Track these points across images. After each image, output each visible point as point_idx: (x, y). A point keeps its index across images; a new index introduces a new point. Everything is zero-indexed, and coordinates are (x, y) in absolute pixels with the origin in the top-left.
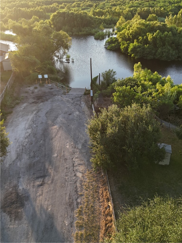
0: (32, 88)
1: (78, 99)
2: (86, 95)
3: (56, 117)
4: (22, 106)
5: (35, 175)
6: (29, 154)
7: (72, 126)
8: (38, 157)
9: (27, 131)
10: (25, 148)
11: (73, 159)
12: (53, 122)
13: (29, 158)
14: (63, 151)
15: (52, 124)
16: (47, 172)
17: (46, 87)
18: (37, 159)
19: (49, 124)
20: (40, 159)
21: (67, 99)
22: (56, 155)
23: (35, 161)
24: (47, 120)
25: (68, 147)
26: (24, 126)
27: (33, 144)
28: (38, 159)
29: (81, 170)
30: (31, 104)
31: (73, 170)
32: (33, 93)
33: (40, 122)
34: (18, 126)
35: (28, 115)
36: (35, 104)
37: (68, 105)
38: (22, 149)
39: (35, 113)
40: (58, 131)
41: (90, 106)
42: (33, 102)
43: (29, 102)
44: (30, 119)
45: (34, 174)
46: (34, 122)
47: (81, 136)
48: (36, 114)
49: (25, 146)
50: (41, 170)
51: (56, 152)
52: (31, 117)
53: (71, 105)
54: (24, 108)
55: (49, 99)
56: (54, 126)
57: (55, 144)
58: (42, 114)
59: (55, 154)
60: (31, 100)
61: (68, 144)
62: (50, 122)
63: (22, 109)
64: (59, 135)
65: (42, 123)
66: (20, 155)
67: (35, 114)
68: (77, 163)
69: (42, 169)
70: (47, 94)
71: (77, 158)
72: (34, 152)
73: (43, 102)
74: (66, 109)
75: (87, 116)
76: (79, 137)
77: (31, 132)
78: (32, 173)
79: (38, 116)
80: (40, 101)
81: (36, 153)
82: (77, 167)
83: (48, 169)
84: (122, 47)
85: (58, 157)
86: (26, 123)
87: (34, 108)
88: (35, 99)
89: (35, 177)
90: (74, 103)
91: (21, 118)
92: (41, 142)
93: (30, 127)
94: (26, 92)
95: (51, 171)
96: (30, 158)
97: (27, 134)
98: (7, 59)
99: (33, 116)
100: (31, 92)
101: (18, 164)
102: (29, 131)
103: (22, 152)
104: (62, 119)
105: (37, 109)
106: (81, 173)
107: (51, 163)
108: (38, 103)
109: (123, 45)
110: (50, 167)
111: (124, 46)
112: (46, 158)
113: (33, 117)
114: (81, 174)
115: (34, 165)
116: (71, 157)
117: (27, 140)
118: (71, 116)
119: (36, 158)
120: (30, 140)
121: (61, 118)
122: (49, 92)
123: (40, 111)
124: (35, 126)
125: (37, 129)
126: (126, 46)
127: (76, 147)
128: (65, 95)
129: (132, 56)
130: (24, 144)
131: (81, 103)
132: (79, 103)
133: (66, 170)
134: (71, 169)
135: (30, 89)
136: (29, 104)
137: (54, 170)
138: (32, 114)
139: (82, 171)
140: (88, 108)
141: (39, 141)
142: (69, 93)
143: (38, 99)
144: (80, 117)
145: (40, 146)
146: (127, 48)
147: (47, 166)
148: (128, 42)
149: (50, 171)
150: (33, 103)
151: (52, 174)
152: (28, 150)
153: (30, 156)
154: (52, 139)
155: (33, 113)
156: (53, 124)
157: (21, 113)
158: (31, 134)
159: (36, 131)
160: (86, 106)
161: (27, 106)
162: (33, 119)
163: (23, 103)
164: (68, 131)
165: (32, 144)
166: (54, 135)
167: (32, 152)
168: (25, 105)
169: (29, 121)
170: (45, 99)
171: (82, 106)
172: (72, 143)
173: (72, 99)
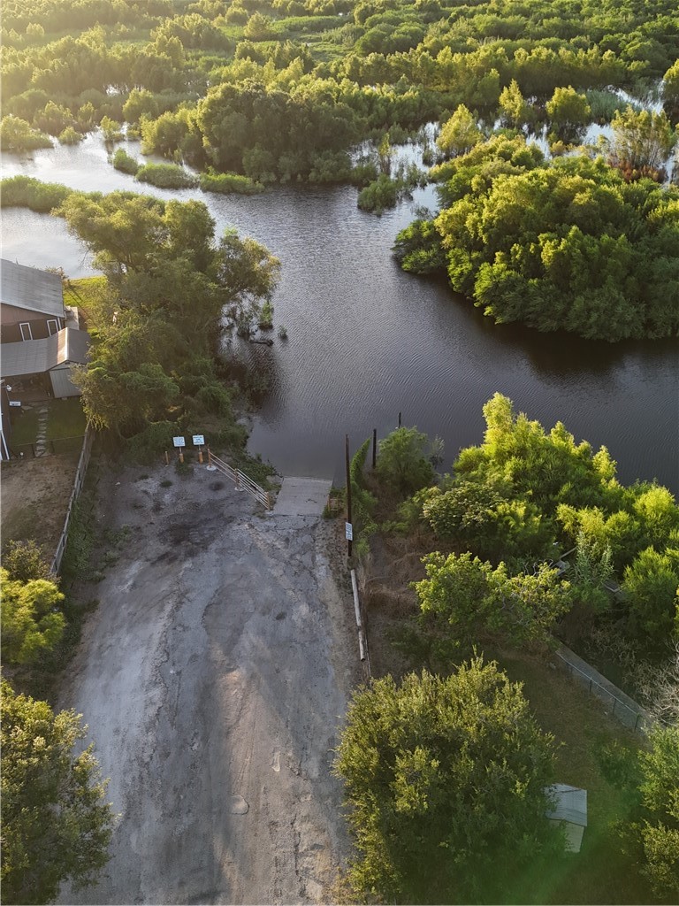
0: (152, 485)
1: (306, 539)
2: (331, 518)
3: (238, 631)
4: (127, 576)
5: (186, 888)
6: (163, 798)
7: (286, 671)
8: (190, 811)
9: (151, 694)
10: (149, 773)
11: (296, 824)
12: (228, 652)
13: (164, 815)
14: (262, 789)
15: (226, 663)
16: (220, 875)
17: (200, 481)
18: (187, 820)
19: (216, 662)
20: (197, 821)
21: (270, 538)
22: (241, 806)
23: (181, 828)
24: (209, 646)
25: (277, 769)
26: (138, 673)
27: (173, 755)
28: (190, 823)
29: (321, 870)
30: (153, 564)
31: (297, 871)
32: (157, 508)
33: (187, 656)
34: (120, 669)
35: (147, 620)
36: (167, 567)
37: (275, 573)
38: (141, 778)
39: (168, 608)
40: (245, 697)
41: (344, 576)
42: (161, 553)
43: (149, 556)
44: (156, 638)
45: (182, 884)
46: (168, 654)
47: (319, 720)
48: (172, 616)
49: (147, 764)
50: (201, 869)
51: (244, 789)
52: (157, 628)
53: (281, 572)
54: (134, 586)
55: (212, 539)
56: (233, 670)
57: (240, 757)
58: (193, 614)
59: (238, 800)
60: (156, 547)
61: (277, 756)
62: (218, 653)
63: (126, 587)
64: (249, 715)
65: (194, 658)
66: (134, 802)
67: (170, 616)
68: (305, 841)
69: (205, 863)
70: (203, 517)
71: (307, 818)
72: (175, 790)
73: (191, 554)
74: (268, 592)
75: (334, 625)
76: (312, 727)
77: (164, 701)
78: (176, 882)
79: (180, 625)
80: (181, 550)
81: (182, 797)
82: (307, 858)
83: (221, 866)
84: (454, 270)
85: (251, 816)
86: (145, 659)
87: (165, 587)
88: (164, 541)
89: (186, 895)
90: (293, 562)
91: (128, 631)
92: (195, 747)
93: (159, 677)
94: (136, 507)
95: (231, 873)
96: (167, 816)
97: (152, 711)
98: (66, 365)
99: (165, 625)
100: (150, 504)
101: (133, 839)
102: (156, 693)
103: (141, 792)
104: (254, 640)
105: (173, 592)
106: (318, 881)
107: (228, 834)
108: (177, 562)
109: (457, 265)
110: (229, 858)
111: (459, 270)
112: (214, 817)
113: (164, 629)
114: (319, 887)
115: (180, 846)
116: (288, 816)
117: (151, 738)
118: (283, 626)
119: (185, 820)
120: (160, 738)
121: (251, 635)
122: (213, 505)
123: (184, 600)
124: (172, 672)
125: (179, 688)
127: (304, 773)
128: (262, 518)
129: (485, 314)
130: (145, 754)
131: (313, 558)
132: (306, 559)
133: (273, 869)
134: (288, 867)
135: (149, 490)
136: (148, 563)
137: (240, 869)
138: (162, 615)
139: (323, 873)
140: (339, 586)
141: (189, 740)
142: (278, 509)
143: (177, 542)
144: (311, 631)
145: (193, 766)
146: (470, 280)
147: (218, 853)
148: (474, 255)
149: (229, 873)
150: (161, 558)
151: (235, 887)
152: (159, 782)
153: (164, 807)
154: (228, 733)
155: (162, 610)
156: (229, 665)
157: (125, 610)
158: (163, 713)
159: (176, 694)
160: (330, 579)
161: (142, 574)
162: (164, 639)
163: (131, 559)
164: (279, 698)
165: (168, 755)
166: (232, 715)
167: (172, 789)
168: (135, 568)
169: (154, 648)
170: (198, 541)
171: (317, 576)
172: (290, 754)
173: (287, 540)
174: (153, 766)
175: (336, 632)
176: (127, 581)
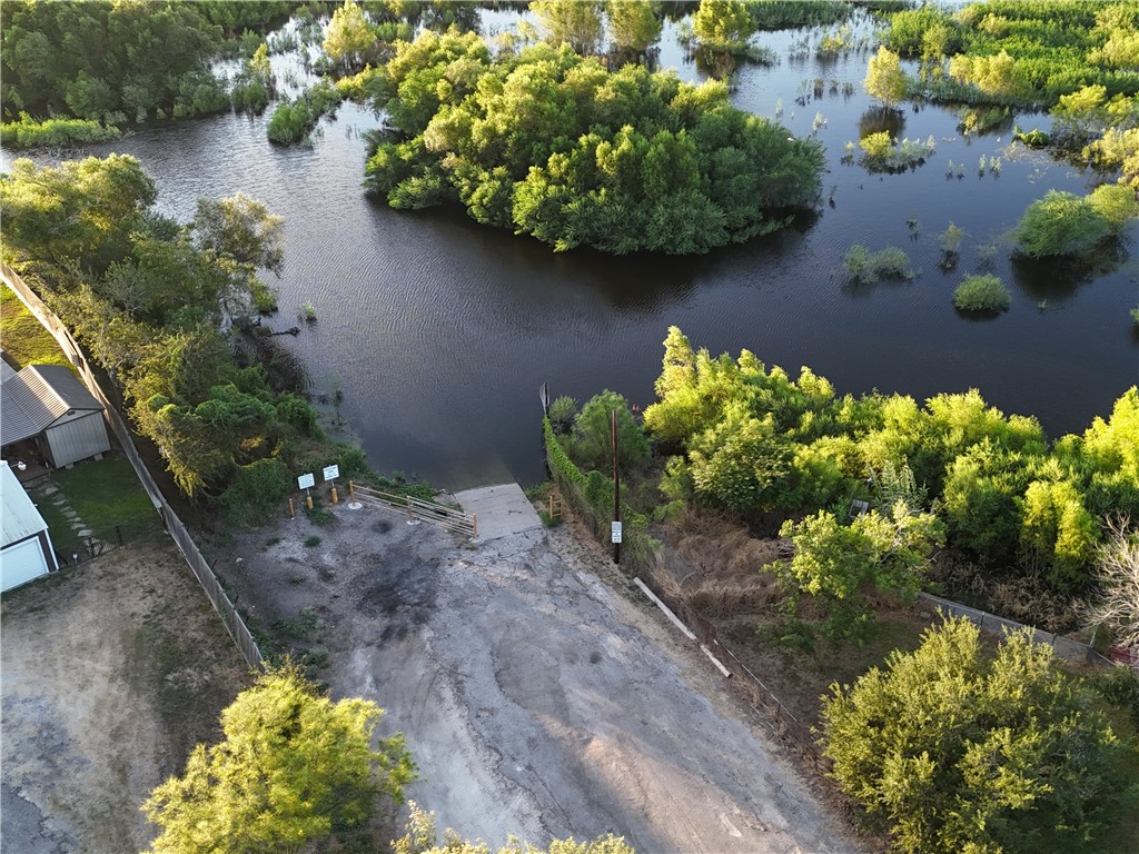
0: (294, 548)
1: (548, 558)
2: (556, 526)
3: (558, 692)
4: (358, 673)
7: (654, 719)
9: (514, 805)
12: (567, 722)
15: (575, 734)
17: (353, 526)
19: (562, 738)
21: (504, 570)
24: (537, 722)
25: (738, 834)
26: (476, 784)
30: (380, 647)
32: (326, 576)
33: (522, 743)
34: (447, 789)
35: (433, 718)
36: (403, 645)
37: (545, 610)
39: (448, 693)
40: (631, 766)
41: (631, 588)
42: (380, 630)
43: (367, 639)
44: (463, 734)
46: (497, 750)
47: (736, 761)
48: (460, 701)
52: (454, 721)
53: (552, 606)
54: (377, 681)
55: (432, 592)
56: (590, 740)
57: (683, 837)
58: (483, 686)
60: (366, 625)
61: (725, 820)
62: (555, 727)
64: (655, 786)
65: (532, 742)
67: (458, 704)
70: (396, 569)
73: (421, 619)
74: (555, 634)
75: (664, 647)
76: (736, 772)
77: (539, 808)
79: (481, 709)
80: (403, 618)
86: (470, 765)
87: (420, 669)
88: (372, 614)
90: (556, 590)
91: (418, 740)
93: (506, 780)
94: (295, 582)
97: (534, 825)
98: (69, 414)
99: (462, 716)
100: (312, 574)
102: (522, 802)
104: (588, 697)
105: (439, 673)
108: (411, 635)
113: (464, 721)
118: (607, 669)
121: (578, 691)
122: (396, 552)
123: (460, 678)
124: (519, 769)
125: (545, 784)
126: (489, 193)
127: (769, 826)
128: (474, 548)
131: (577, 579)
132: (570, 582)
135: (295, 556)
136: (374, 648)
138: (447, 706)
140: (633, 601)
142: (482, 535)
143: (390, 609)
144: (644, 663)
146: (503, 201)
148: (497, 171)
150: (386, 634)
154: (646, 815)
155: (440, 699)
156: (580, 736)
158: (551, 822)
159: (548, 793)
160: (617, 596)
161: (376, 664)
162: (474, 733)
163: (345, 650)
164: (666, 749)
166: (634, 792)
168: (361, 659)
169: (472, 749)
170: (417, 601)
171: (598, 598)
172: (737, 811)
173: (527, 566)
175: (674, 656)
176: (362, 681)
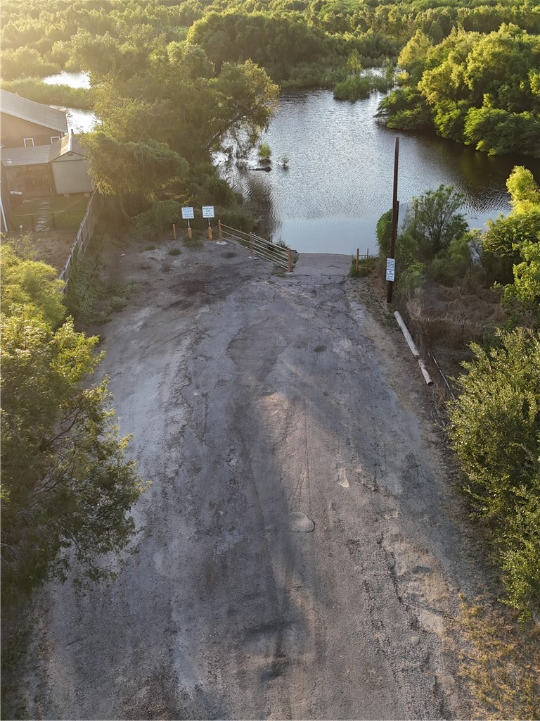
0: (160, 254)
1: (335, 291)
2: (358, 277)
3: (271, 361)
4: (136, 319)
5: (239, 618)
6: (196, 514)
7: (336, 394)
8: (233, 528)
9: (171, 414)
10: (175, 489)
11: (385, 543)
12: (261, 379)
13: (198, 532)
14: (330, 506)
15: (261, 387)
16: (287, 603)
17: (210, 251)
18: (231, 540)
19: (248, 387)
20: (245, 539)
21: (294, 291)
22: (304, 523)
23: (223, 547)
24: (238, 373)
25: (346, 485)
26: (155, 395)
27: (204, 471)
28: (235, 541)
29: (434, 597)
30: (165, 309)
31: (400, 599)
32: (167, 269)
33: (214, 380)
34: (132, 392)
35: (162, 352)
36: (181, 312)
37: (305, 315)
38: (165, 494)
39: (186, 342)
40: (289, 418)
41: (387, 318)
42: (173, 301)
43: (160, 303)
44: (174, 367)
45: (231, 612)
46: (190, 379)
47: (388, 439)
48: (191, 348)
49: (172, 478)
50: (257, 595)
51: (304, 505)
52: (175, 358)
53: (313, 315)
54: (145, 326)
55: (230, 291)
56: (270, 394)
57: (293, 473)
58: (216, 348)
59: (299, 517)
60: (166, 297)
61: (342, 472)
62: (250, 380)
63: (135, 327)
64: (298, 433)
65: (221, 382)
66: (157, 519)
67: (188, 349)
68: (403, 563)
69: (263, 587)
70: (216, 276)
71: (396, 538)
72: (212, 505)
73: (207, 302)
74: (300, 330)
75: (385, 355)
77: (189, 420)
78: (223, 611)
79: (201, 355)
80: (197, 299)
81: (221, 513)
82: (411, 583)
83: (286, 592)
84: (441, 119)
85: (319, 534)
86: (161, 384)
87: (181, 326)
88: (177, 292)
89: (241, 627)
90: (324, 307)
91: (140, 361)
92: (233, 462)
93: (180, 398)
94: (143, 268)
95: (303, 601)
96: (204, 533)
97: (174, 429)
98: (69, 155)
99: (183, 356)
100: (159, 267)
101: (158, 559)
102: (179, 413)
103: (166, 508)
104: (293, 369)
105: (192, 330)
106: (435, 611)
107: (291, 557)
108: (192, 308)
109: (444, 114)
110: (296, 582)
111: (447, 117)
112: (268, 535)
113: (182, 359)
114: (438, 619)
115: (225, 567)
116: (372, 535)
117: (174, 454)
118: (324, 357)
119: (229, 538)
120: (187, 453)
121: (288, 365)
122: (226, 268)
123: (204, 336)
124: (196, 394)
125: (207, 408)
126: (455, 117)
127: (382, 489)
128: (283, 277)
129: (477, 148)
130: (168, 470)
131: (347, 305)
132: (340, 305)
133: (364, 595)
134: (386, 594)
135: (156, 257)
136: (160, 309)
137: (316, 594)
138: (179, 348)
139: (439, 601)
140: (383, 325)
141: (225, 456)
142: (296, 272)
143: (191, 293)
144: (359, 361)
145: (233, 481)
146: (459, 124)
147: (280, 576)
148: (460, 103)
149: (299, 600)
150: (174, 305)
151: (312, 617)
152: (189, 497)
153: (199, 524)
154: (274, 450)
155: (179, 343)
156: (264, 389)
157: (134, 345)
158: (189, 430)
159: (204, 413)
160: (371, 319)
161: (153, 317)
162: (183, 367)
163: (139, 306)
165: (198, 470)
166: (277, 432)
167: (207, 505)
168: (145, 312)
169: (173, 375)
170: (214, 293)
171: (355, 318)
172: (359, 470)
173: (314, 292)
174: (179, 482)
175: (390, 362)
176: (136, 323)
